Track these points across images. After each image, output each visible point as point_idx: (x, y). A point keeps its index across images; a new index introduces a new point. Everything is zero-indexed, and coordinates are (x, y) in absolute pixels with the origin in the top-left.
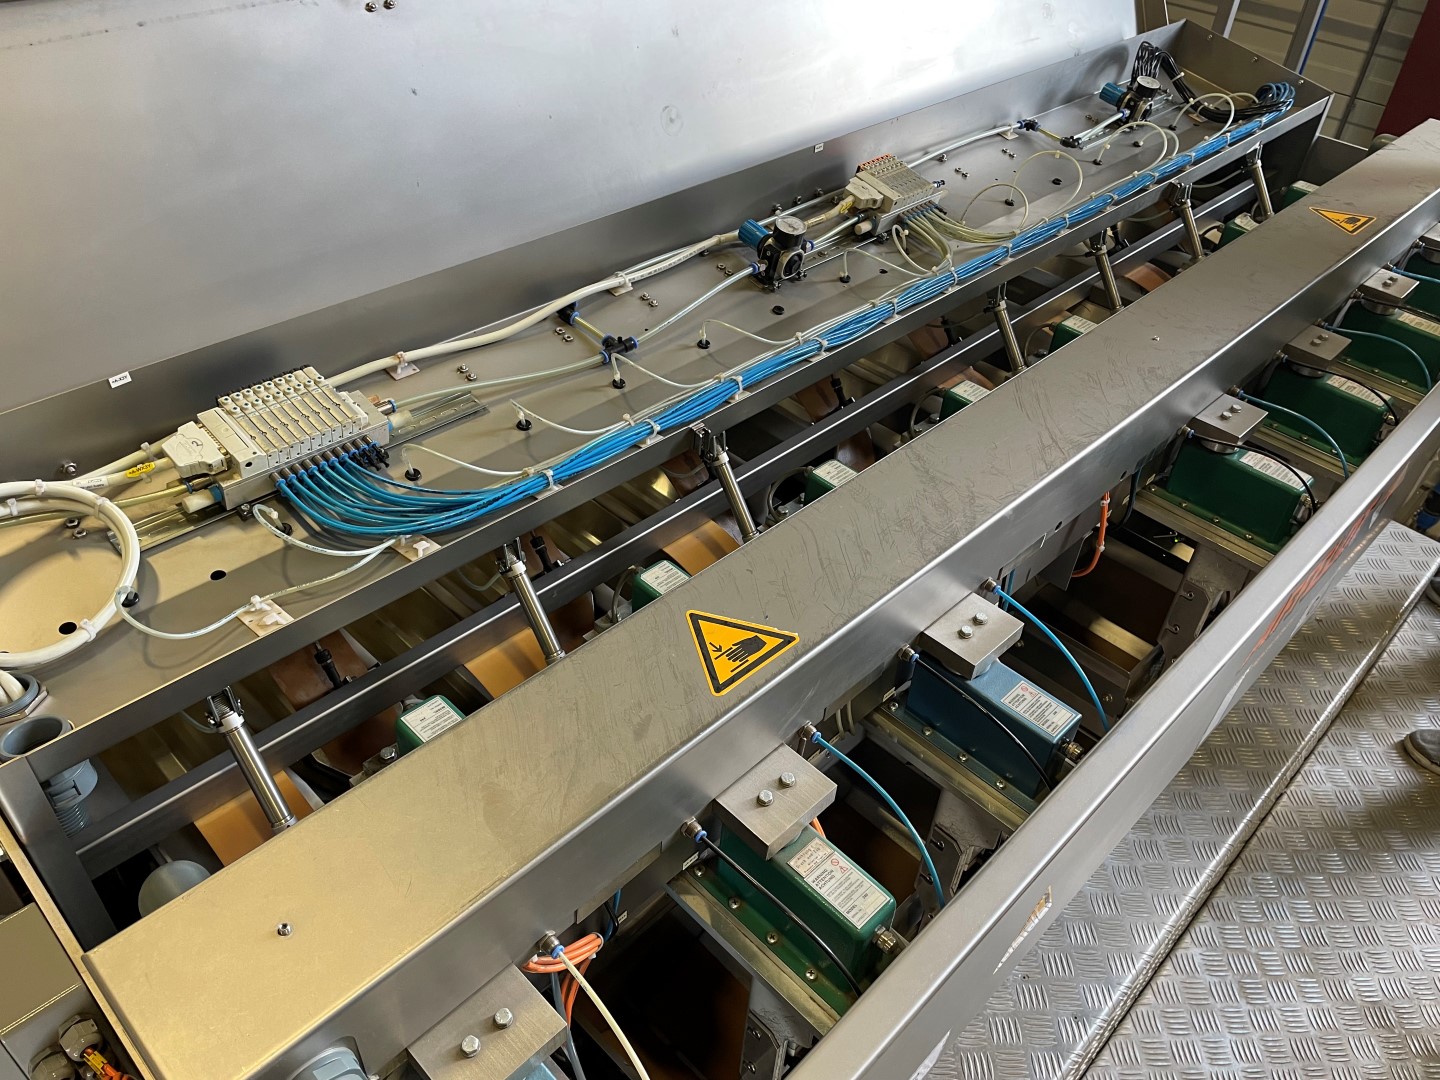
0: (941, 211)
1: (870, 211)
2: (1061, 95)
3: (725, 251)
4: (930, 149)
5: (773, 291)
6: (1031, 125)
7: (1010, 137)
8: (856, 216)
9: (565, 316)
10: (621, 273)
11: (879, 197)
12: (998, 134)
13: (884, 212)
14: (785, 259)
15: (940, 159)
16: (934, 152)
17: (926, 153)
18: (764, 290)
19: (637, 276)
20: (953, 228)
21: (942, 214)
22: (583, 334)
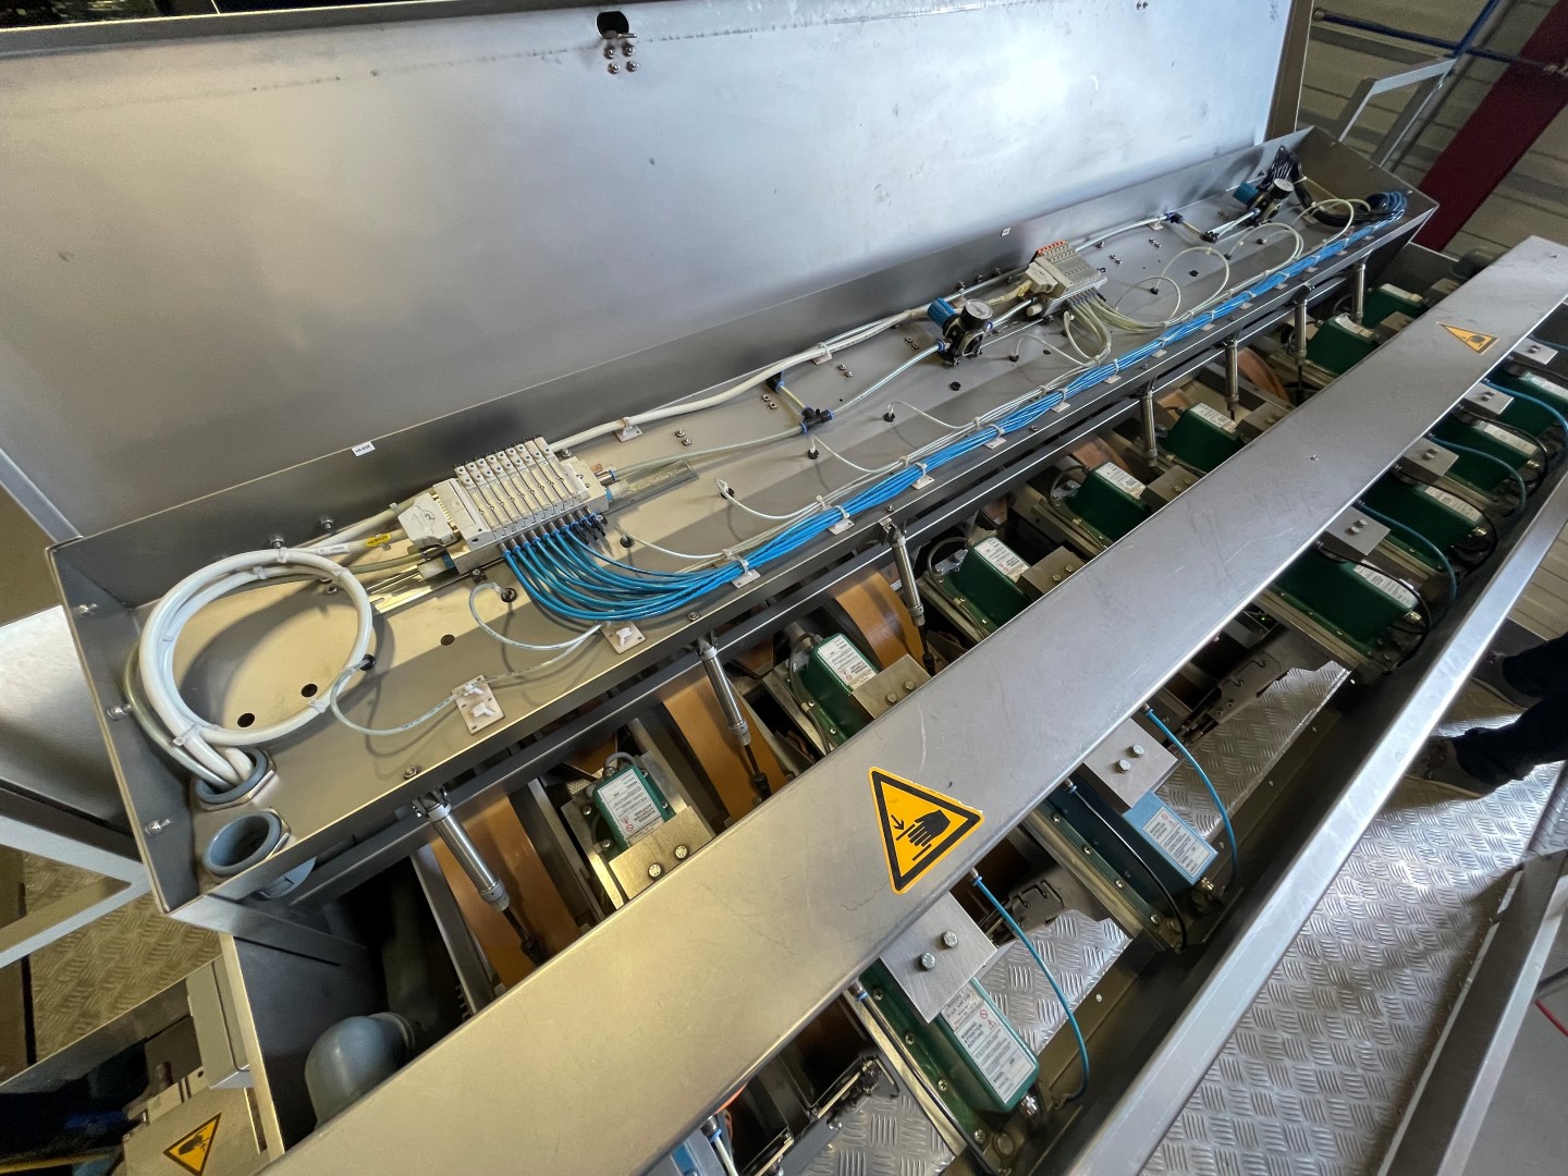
0: (1101, 297)
1: (1041, 296)
2: (1202, 191)
3: (912, 325)
4: (1091, 236)
5: (952, 366)
6: (1176, 218)
7: (1157, 228)
8: (1028, 299)
9: (772, 384)
10: (823, 344)
11: (1054, 284)
12: (1147, 225)
13: (1055, 297)
14: (968, 340)
15: (1098, 246)
16: (1096, 238)
17: (1088, 240)
18: (944, 365)
19: (837, 347)
20: (1109, 315)
21: (1102, 301)
22: (787, 402)
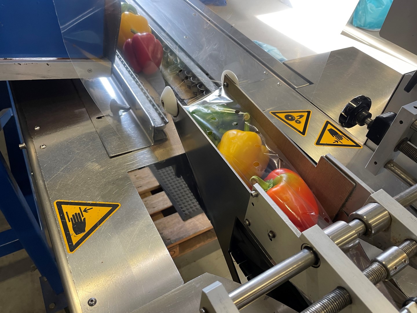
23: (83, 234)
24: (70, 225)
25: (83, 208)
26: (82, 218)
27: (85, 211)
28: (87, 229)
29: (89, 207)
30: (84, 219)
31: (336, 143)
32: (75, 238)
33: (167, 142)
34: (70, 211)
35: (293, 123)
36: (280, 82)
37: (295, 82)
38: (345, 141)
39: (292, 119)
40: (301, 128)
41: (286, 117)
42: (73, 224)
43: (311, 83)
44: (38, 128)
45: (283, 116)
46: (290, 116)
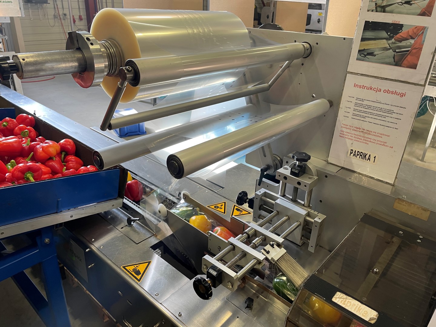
23: (141, 275)
24: (133, 273)
25: (135, 266)
26: (137, 270)
27: (137, 267)
28: (142, 273)
29: (138, 265)
30: (138, 270)
31: (240, 214)
32: (139, 277)
33: (161, 231)
34: (131, 268)
35: (218, 209)
36: (207, 191)
37: (215, 189)
38: (244, 212)
39: (218, 208)
40: (223, 210)
41: (215, 207)
42: (135, 273)
43: (223, 188)
44: (93, 240)
45: (213, 207)
46: (217, 206)
